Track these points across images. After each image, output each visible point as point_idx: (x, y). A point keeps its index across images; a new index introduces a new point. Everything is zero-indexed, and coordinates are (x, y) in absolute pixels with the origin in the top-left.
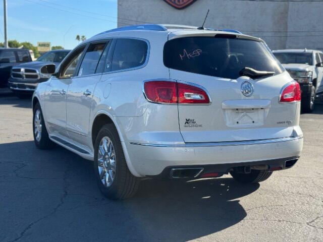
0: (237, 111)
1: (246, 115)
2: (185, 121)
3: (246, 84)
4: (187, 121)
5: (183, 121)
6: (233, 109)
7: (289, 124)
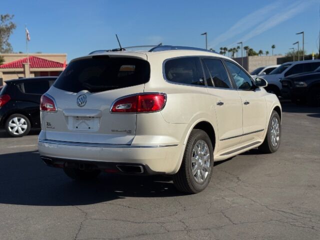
1: (84, 122)
4: (47, 124)
6: (74, 117)
7: (129, 132)
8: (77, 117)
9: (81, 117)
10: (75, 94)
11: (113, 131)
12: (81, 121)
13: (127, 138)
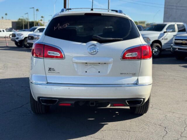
0: (86, 64)
1: (94, 67)
2: (49, 69)
3: (93, 46)
4: (50, 69)
5: (47, 69)
6: (83, 63)
7: (134, 75)
8: (86, 63)
9: (91, 63)
10: (85, 44)
11: (121, 74)
12: (90, 66)
13: (133, 79)
